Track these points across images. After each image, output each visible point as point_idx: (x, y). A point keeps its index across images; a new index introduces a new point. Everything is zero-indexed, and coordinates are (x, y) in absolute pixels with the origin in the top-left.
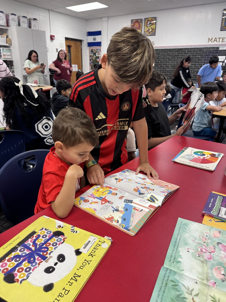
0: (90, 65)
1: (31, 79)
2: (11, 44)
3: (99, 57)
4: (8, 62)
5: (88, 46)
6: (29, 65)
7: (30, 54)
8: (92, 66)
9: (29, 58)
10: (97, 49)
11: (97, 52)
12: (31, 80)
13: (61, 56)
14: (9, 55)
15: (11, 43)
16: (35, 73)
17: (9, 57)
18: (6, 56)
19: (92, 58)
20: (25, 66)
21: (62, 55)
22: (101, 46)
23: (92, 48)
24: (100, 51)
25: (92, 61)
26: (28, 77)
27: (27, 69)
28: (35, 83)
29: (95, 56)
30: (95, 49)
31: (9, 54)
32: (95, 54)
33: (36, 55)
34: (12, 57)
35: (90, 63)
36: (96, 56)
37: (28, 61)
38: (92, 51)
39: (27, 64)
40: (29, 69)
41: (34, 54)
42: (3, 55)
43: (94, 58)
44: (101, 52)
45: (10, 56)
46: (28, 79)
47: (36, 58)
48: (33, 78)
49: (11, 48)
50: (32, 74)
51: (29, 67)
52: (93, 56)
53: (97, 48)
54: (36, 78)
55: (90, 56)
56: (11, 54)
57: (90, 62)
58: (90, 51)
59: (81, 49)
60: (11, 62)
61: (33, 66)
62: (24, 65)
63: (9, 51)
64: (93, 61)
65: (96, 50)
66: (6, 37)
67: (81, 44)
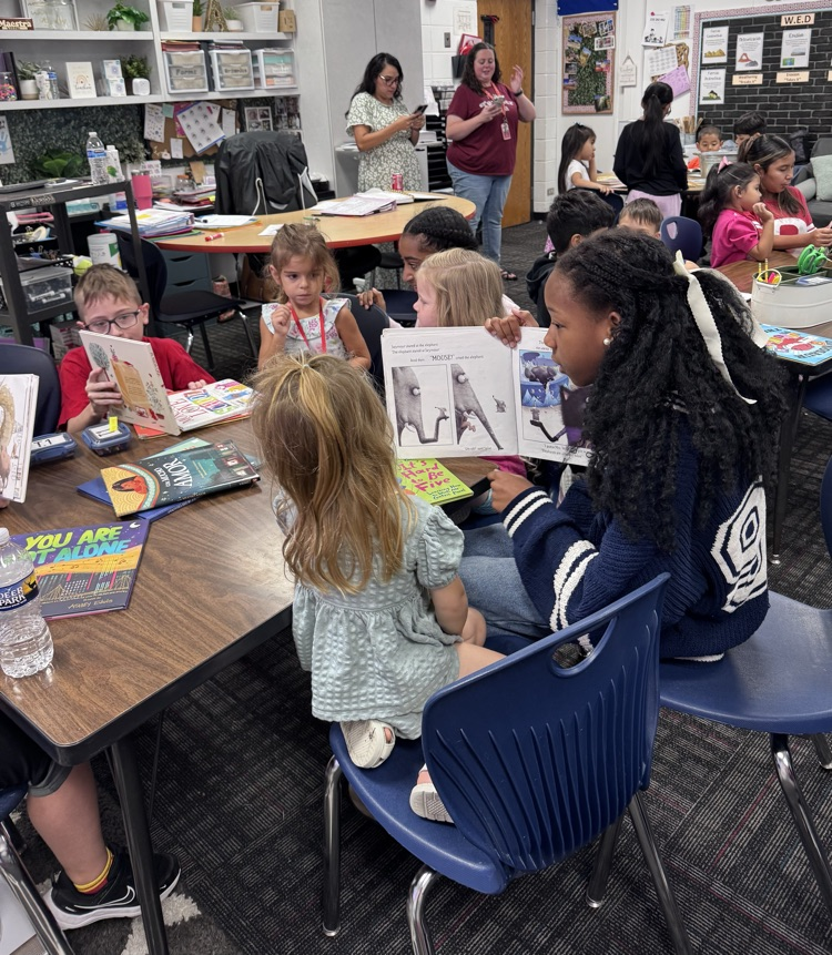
0: (564, 88)
1: (376, 170)
2: (294, 34)
3: (605, 52)
4: (278, 102)
5: (560, 13)
6: (370, 114)
7: (374, 68)
8: (571, 92)
9: (369, 86)
10: (597, 24)
11: (597, 35)
12: (376, 174)
13: (481, 70)
14: (288, 76)
15: (293, 30)
16: (389, 147)
17: (287, 83)
18: (275, 79)
19: (575, 60)
20: (354, 120)
21: (486, 64)
22: (617, 8)
23: (578, 21)
24: (611, 28)
25: (573, 72)
26: (363, 163)
27: (361, 131)
28: (394, 187)
29: (587, 52)
30: (589, 25)
31: (285, 70)
32: (587, 42)
33: (397, 75)
34: (294, 83)
35: (565, 81)
36: (592, 49)
37: (364, 96)
38: (575, 31)
39: (361, 109)
40: (369, 129)
41: (389, 70)
42: (267, 77)
43: (583, 60)
44: (614, 34)
45: (289, 79)
46: (361, 169)
47: (394, 85)
48: (381, 165)
49: (295, 48)
50: (379, 151)
51: (367, 124)
52: (579, 52)
53: (600, 18)
54: (393, 165)
55: (568, 53)
56: (293, 70)
57: (566, 77)
58: (568, 34)
59: (533, 27)
60: (291, 102)
61: (385, 117)
62: (347, 113)
63: (288, 59)
64: (578, 72)
65: (595, 26)
66: (277, 8)
67: (533, 9)
